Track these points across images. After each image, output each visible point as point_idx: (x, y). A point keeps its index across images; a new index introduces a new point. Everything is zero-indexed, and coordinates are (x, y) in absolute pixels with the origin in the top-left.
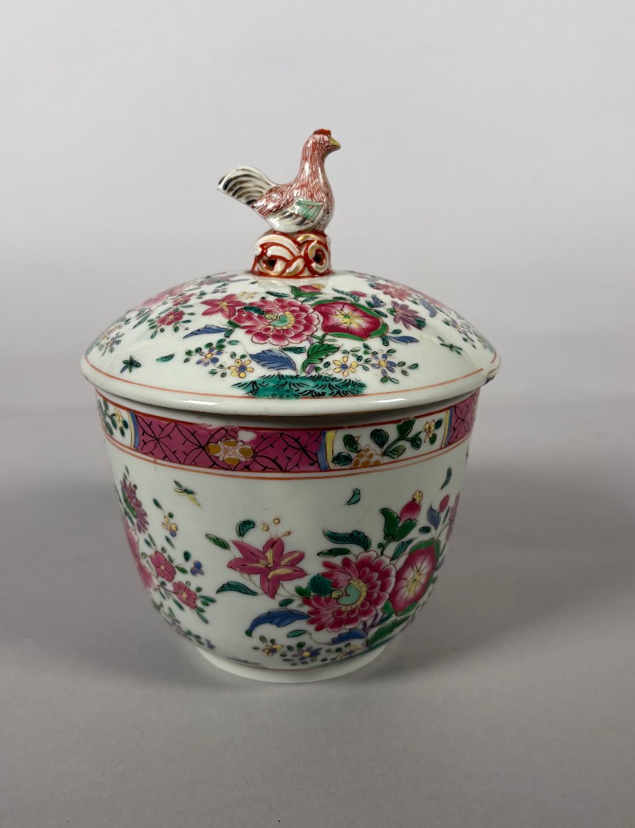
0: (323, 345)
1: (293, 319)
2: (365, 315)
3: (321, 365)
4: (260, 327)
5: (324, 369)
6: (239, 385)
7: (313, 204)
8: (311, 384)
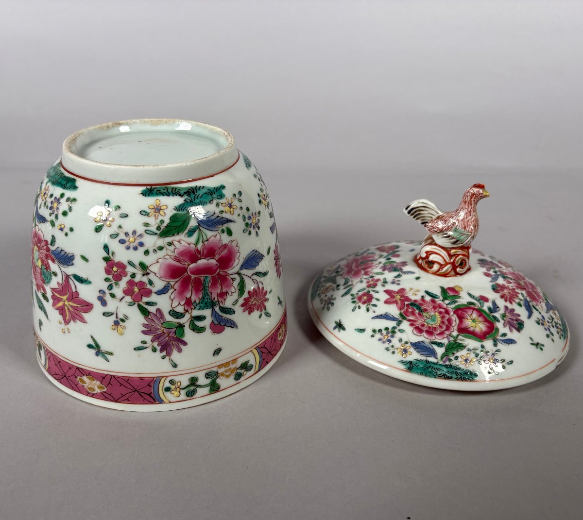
0: (456, 343)
1: (440, 319)
2: (486, 320)
3: (453, 358)
4: (419, 323)
5: (455, 361)
6: (402, 362)
7: (465, 233)
8: (445, 370)
